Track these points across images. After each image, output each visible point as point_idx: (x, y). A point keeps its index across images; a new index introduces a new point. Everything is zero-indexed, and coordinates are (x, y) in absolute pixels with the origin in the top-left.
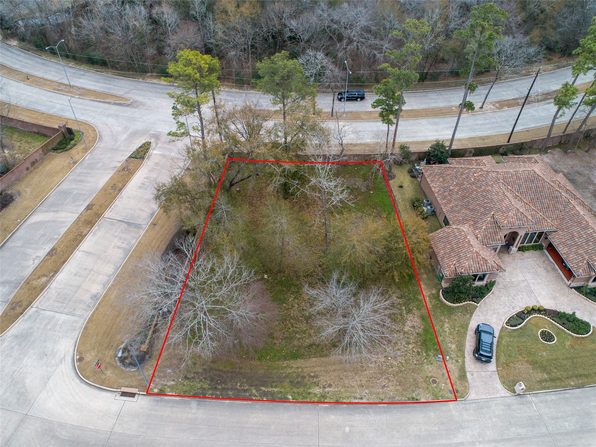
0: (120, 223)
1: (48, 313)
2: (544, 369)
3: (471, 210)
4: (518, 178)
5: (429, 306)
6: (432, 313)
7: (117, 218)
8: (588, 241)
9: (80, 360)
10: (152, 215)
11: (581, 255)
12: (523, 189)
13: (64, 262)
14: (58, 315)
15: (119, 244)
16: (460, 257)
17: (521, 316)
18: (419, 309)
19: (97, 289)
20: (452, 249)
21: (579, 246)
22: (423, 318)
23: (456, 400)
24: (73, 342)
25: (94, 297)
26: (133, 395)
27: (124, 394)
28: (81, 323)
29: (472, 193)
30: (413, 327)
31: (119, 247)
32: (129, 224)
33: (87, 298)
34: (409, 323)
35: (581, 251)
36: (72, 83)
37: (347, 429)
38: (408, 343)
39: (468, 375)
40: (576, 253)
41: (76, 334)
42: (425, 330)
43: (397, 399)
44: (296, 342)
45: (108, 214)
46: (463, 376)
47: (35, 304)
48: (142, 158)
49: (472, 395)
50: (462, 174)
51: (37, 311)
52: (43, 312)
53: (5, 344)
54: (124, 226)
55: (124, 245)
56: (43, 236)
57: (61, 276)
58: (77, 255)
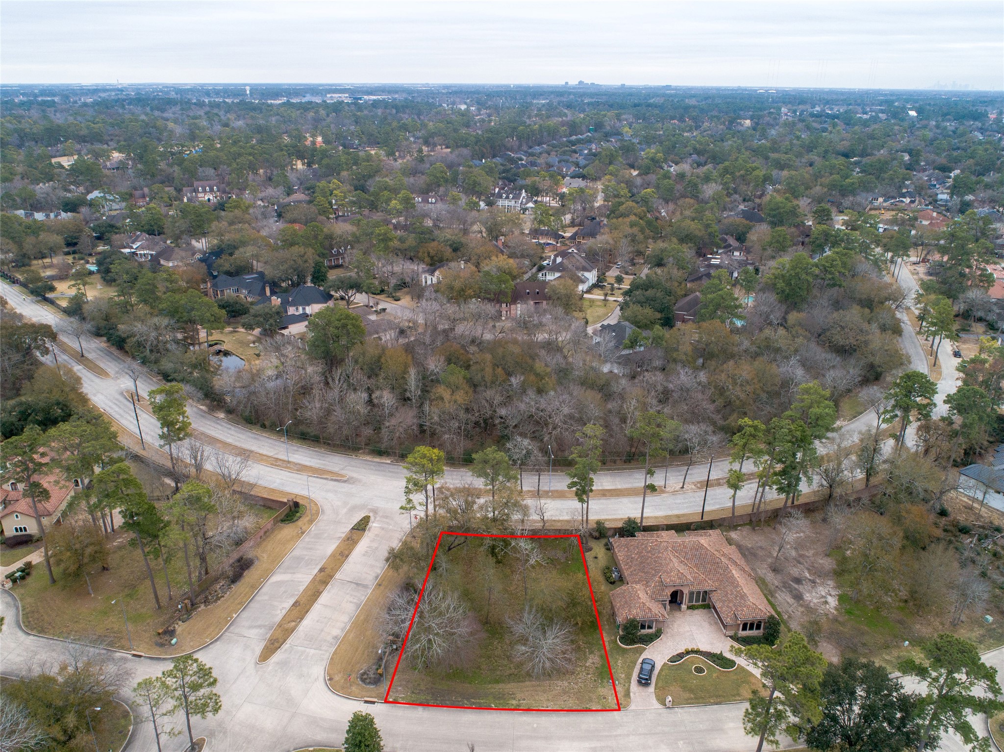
0: (350, 584)
1: (300, 648)
2: (691, 691)
3: (645, 573)
4: (685, 547)
5: (608, 648)
6: (609, 653)
7: (347, 579)
8: (737, 596)
9: (330, 679)
10: (377, 577)
11: (730, 607)
12: (689, 556)
13: (307, 612)
14: (308, 650)
15: (351, 599)
16: (631, 607)
17: (680, 656)
18: (599, 650)
19: (336, 632)
20: (626, 602)
21: (730, 601)
22: (601, 657)
23: (619, 710)
24: (323, 668)
25: (336, 638)
26: (373, 703)
27: (366, 702)
28: (327, 656)
29: (647, 559)
30: (593, 663)
31: (351, 602)
32: (357, 584)
33: (329, 638)
34: (590, 660)
35: (731, 605)
36: (290, 460)
37: (535, 725)
38: (588, 674)
39: (632, 694)
40: (728, 607)
41: (325, 664)
42: (603, 665)
43: (574, 708)
44: (498, 673)
45: (338, 576)
46: (627, 694)
47: (289, 641)
48: (364, 530)
49: (633, 707)
50: (642, 544)
51: (291, 647)
52: (295, 647)
53: (270, 668)
54: (353, 586)
55: (355, 601)
56: (285, 592)
57: (306, 622)
58: (317, 607)
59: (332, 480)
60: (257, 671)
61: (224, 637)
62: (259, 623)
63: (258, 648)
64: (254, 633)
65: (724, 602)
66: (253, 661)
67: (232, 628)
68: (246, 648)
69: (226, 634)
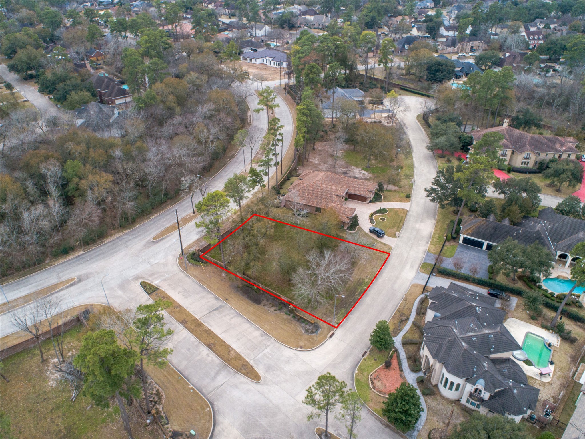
0: (211, 314)
1: (260, 356)
2: (393, 227)
7: (206, 313)
8: (361, 185)
9: (301, 348)
10: (216, 298)
13: (224, 342)
14: (264, 352)
16: (345, 213)
17: (371, 219)
19: (257, 333)
21: (360, 188)
23: (392, 250)
24: (287, 349)
25: (262, 335)
26: (333, 334)
27: (331, 337)
28: (277, 343)
29: (318, 193)
31: (232, 318)
32: (215, 310)
33: (260, 338)
35: (362, 189)
36: (9, 299)
37: (387, 279)
39: (385, 243)
40: (362, 191)
41: (283, 346)
43: (382, 263)
45: (197, 317)
47: (247, 360)
48: (157, 289)
49: (393, 246)
51: (254, 360)
52: (256, 358)
53: (269, 376)
54: (215, 312)
55: (232, 316)
56: (189, 350)
57: (234, 346)
58: (223, 337)
59: (67, 287)
60: (267, 384)
61: (211, 399)
62: (213, 374)
63: (241, 378)
64: (222, 378)
65: (358, 190)
66: (254, 385)
67: (204, 391)
68: (235, 386)
69: (209, 396)
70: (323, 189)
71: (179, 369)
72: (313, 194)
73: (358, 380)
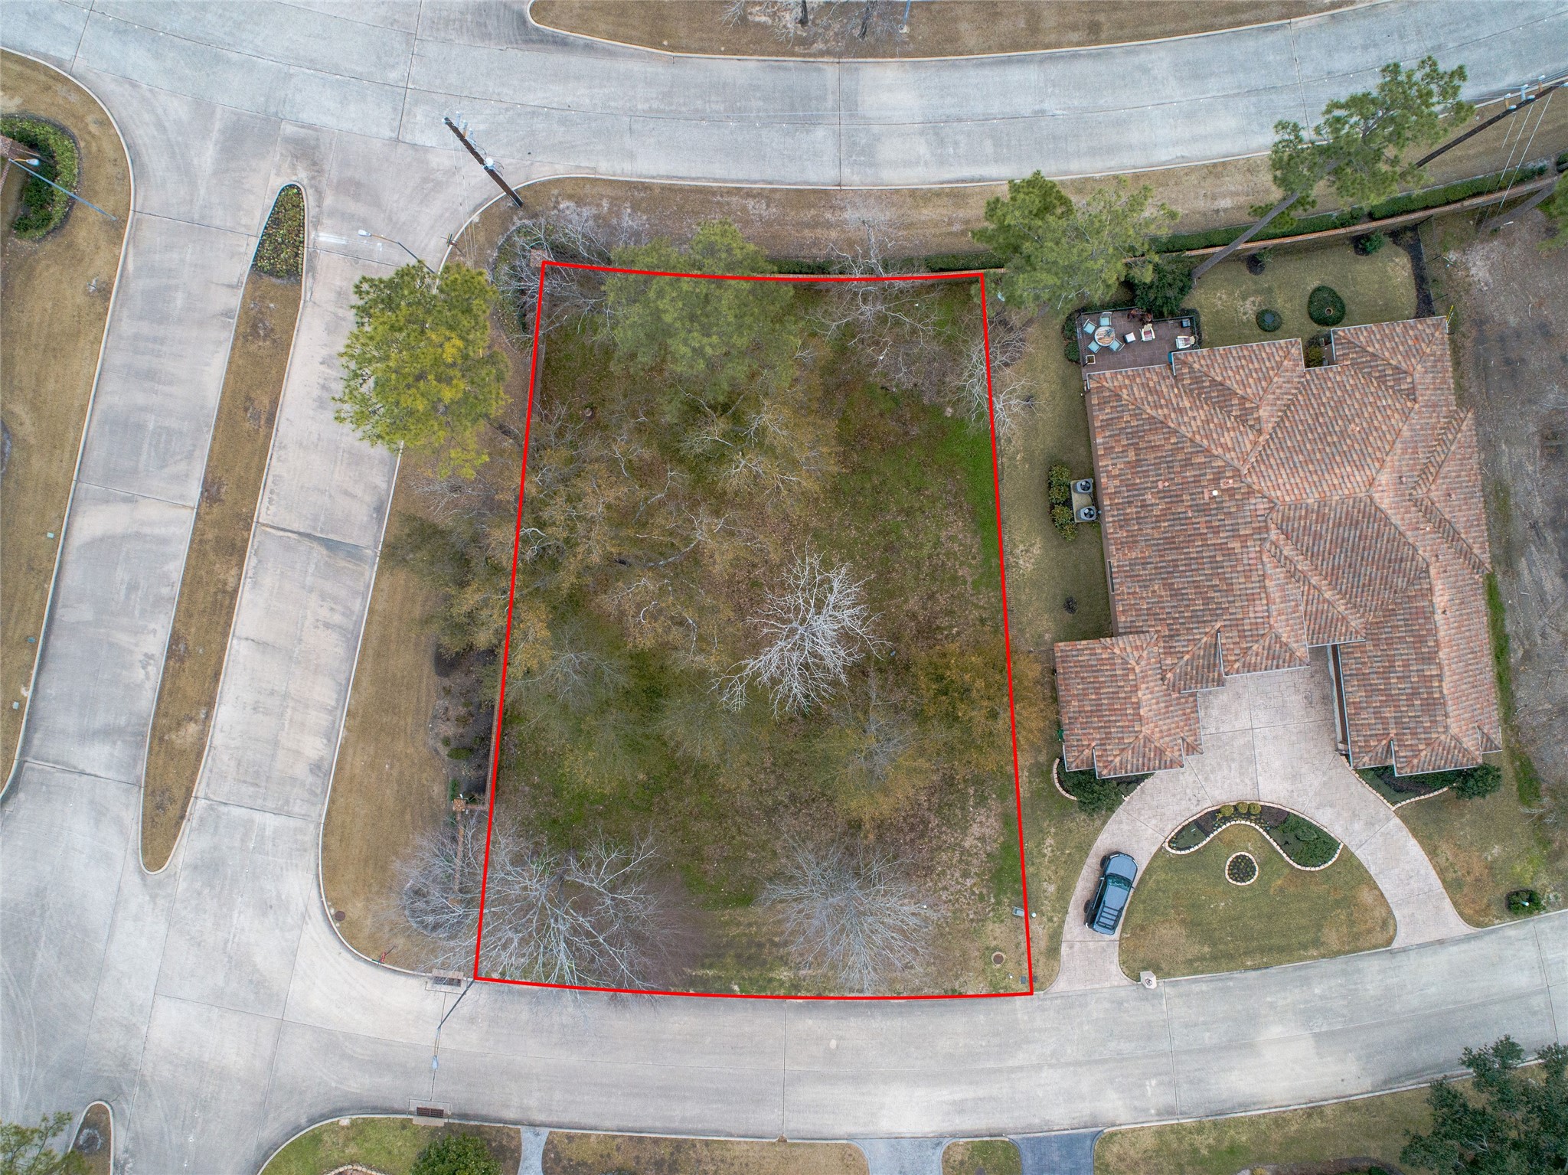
0: (307, 542)
1: (236, 812)
4: (1322, 518)
5: (1024, 792)
6: (1026, 811)
7: (295, 527)
8: (1415, 694)
9: (339, 917)
10: (379, 509)
11: (1384, 721)
12: (1324, 545)
13: (217, 676)
14: (258, 817)
15: (324, 613)
16: (1108, 736)
18: (1002, 798)
19: (315, 747)
20: (1098, 710)
21: (1391, 699)
22: (1005, 820)
23: (1031, 993)
24: (311, 876)
25: (316, 768)
26: (454, 983)
28: (312, 834)
30: (982, 839)
31: (327, 625)
32: (331, 545)
33: (301, 770)
34: (975, 829)
35: (1388, 713)
37: (833, 1043)
38: (965, 875)
39: (1064, 949)
40: (1377, 713)
41: (312, 858)
42: (1005, 847)
43: (926, 991)
45: (266, 511)
46: (1053, 951)
47: (200, 789)
48: (294, 273)
49: (1061, 985)
51: (211, 808)
52: (223, 809)
53: (182, 885)
54: (319, 552)
55: (337, 618)
56: (133, 587)
57: (225, 714)
58: (238, 651)
60: (154, 898)
61: (27, 775)
62: (100, 720)
63: (131, 813)
64: (98, 757)
65: (1372, 691)
66: (132, 864)
67: (37, 739)
68: (99, 812)
69: (31, 763)
70: (1229, 553)
71: (60, 612)
72: (1177, 519)
73: (316, 1139)
